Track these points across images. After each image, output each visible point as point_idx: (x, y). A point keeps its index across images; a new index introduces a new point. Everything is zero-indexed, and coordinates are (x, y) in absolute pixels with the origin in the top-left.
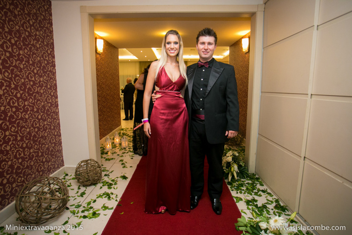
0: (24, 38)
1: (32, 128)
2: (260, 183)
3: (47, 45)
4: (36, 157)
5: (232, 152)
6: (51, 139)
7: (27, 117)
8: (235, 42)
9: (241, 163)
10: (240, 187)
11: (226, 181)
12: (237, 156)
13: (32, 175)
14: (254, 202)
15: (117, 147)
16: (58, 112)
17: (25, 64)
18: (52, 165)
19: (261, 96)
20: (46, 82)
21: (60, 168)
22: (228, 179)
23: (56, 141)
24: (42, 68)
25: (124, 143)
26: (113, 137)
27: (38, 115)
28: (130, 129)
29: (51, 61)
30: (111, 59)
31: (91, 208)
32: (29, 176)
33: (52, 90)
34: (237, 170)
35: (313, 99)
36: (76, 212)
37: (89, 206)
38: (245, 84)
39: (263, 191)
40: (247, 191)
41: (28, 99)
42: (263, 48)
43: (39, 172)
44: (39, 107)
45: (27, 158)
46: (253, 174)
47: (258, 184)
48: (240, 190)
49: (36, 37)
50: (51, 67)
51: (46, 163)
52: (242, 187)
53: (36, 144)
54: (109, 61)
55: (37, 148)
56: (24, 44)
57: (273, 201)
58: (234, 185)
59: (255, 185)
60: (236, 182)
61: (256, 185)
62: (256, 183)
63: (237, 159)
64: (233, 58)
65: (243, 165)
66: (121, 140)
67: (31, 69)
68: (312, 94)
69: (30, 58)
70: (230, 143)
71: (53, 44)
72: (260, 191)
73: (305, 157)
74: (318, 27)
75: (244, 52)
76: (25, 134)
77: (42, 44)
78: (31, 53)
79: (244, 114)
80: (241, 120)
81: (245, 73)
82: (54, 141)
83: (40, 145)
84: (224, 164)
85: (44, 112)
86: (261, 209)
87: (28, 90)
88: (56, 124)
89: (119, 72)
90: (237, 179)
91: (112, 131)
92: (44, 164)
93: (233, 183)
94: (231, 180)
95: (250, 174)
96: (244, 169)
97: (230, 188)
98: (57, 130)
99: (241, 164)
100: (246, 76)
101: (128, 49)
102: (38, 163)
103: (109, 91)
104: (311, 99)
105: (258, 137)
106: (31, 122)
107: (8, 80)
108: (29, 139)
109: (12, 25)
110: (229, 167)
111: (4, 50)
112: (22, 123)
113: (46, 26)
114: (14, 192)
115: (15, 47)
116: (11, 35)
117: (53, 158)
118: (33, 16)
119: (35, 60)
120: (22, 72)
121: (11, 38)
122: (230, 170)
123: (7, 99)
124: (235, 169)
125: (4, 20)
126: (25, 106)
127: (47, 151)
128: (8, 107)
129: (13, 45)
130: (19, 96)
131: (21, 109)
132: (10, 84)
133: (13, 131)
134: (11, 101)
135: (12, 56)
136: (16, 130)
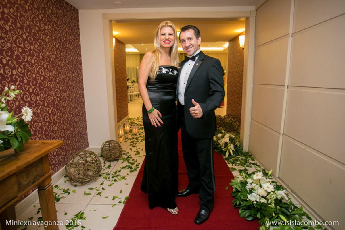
0: (63, 42)
1: (69, 114)
2: (252, 159)
3: (76, 47)
4: (72, 137)
5: (229, 134)
6: (80, 123)
7: (66, 105)
8: (233, 38)
9: (237, 143)
10: (235, 162)
11: (224, 157)
12: (234, 138)
13: (69, 151)
14: (246, 171)
15: (128, 133)
16: (84, 102)
17: (64, 63)
18: (81, 145)
19: (253, 88)
20: (76, 77)
21: (86, 148)
22: (226, 156)
23: (83, 126)
24: (74, 65)
25: (134, 129)
26: (123, 125)
27: (72, 104)
28: (137, 119)
29: (79, 60)
30: (120, 54)
31: (118, 175)
32: (68, 152)
33: (79, 83)
34: (233, 149)
35: (289, 89)
36: (108, 177)
37: (117, 174)
39: (254, 164)
40: (241, 164)
41: (66, 91)
42: (255, 47)
44: (72, 97)
45: (66, 137)
46: (247, 152)
48: (235, 164)
49: (69, 41)
50: (79, 64)
51: (77, 143)
52: (237, 161)
53: (71, 127)
54: (118, 57)
55: (72, 130)
56: (64, 48)
57: (261, 170)
58: (230, 160)
60: (232, 158)
61: (248, 160)
63: (233, 140)
65: (238, 145)
66: (131, 128)
67: (67, 67)
68: (289, 85)
69: (67, 57)
70: (228, 130)
71: (80, 45)
72: (252, 164)
73: (283, 134)
74: (293, 35)
75: (241, 48)
76: (65, 119)
77: (73, 46)
78: (67, 54)
82: (82, 126)
83: (74, 128)
84: (222, 144)
85: (75, 102)
87: (66, 84)
88: (83, 112)
89: (126, 66)
90: (234, 156)
91: (121, 120)
92: (76, 143)
93: (229, 159)
94: (228, 156)
95: (244, 152)
96: (239, 148)
97: (227, 163)
98: (84, 117)
101: (133, 45)
102: (73, 142)
103: (119, 84)
104: (287, 89)
105: (251, 121)
106: (68, 109)
107: (55, 76)
108: (67, 123)
109: (56, 33)
110: (226, 146)
111: (52, 53)
112: (63, 110)
113: (75, 31)
114: (60, 163)
115: (58, 50)
116: (56, 42)
117: (82, 139)
118: (68, 24)
119: (69, 60)
120: (62, 70)
121: (56, 44)
122: (227, 148)
123: (54, 91)
124: (231, 148)
125: (52, 31)
126: (64, 96)
127: (78, 134)
128: (55, 97)
129: (57, 49)
130: (61, 88)
131: (62, 99)
132: (56, 79)
133: (58, 115)
134: (57, 93)
135: (57, 58)
136: (60, 115)
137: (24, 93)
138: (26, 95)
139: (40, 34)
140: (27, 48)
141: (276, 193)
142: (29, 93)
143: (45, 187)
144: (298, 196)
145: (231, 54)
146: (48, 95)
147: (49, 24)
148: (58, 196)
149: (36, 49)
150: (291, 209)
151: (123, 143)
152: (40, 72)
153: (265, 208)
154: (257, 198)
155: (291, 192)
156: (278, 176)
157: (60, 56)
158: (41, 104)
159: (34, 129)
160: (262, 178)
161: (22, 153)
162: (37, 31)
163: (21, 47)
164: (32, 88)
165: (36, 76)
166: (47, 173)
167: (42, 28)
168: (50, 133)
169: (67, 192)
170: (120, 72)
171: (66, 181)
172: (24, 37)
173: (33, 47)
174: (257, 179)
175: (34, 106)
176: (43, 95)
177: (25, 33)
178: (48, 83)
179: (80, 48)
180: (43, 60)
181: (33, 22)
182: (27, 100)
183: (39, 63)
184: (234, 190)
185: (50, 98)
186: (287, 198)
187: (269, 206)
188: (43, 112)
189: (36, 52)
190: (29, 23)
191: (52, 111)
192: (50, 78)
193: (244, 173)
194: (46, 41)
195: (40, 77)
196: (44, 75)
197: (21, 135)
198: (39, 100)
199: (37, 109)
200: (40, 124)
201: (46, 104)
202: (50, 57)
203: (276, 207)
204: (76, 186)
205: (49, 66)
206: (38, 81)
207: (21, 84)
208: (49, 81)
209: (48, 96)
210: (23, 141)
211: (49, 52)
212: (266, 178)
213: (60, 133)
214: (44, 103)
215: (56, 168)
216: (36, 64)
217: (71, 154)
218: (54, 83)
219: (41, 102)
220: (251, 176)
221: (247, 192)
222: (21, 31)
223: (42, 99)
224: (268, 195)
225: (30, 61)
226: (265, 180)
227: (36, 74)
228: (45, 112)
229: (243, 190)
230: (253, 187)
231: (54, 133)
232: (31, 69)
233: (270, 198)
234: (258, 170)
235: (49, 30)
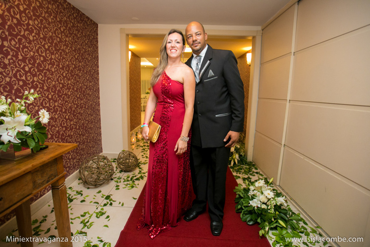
0: (82, 54)
1: (85, 121)
2: (255, 168)
3: (94, 58)
4: (87, 142)
6: (95, 130)
7: (82, 112)
9: (242, 153)
10: (239, 170)
11: (229, 166)
12: (239, 148)
13: (84, 155)
15: (140, 141)
16: (100, 110)
17: (82, 73)
19: (258, 101)
20: (93, 86)
21: (100, 153)
22: (231, 165)
23: (98, 132)
24: (91, 75)
26: (135, 133)
27: (88, 111)
29: (97, 70)
30: (135, 67)
34: (238, 158)
35: (290, 103)
39: (257, 173)
40: (244, 173)
41: (83, 99)
42: (261, 64)
43: (88, 154)
44: (89, 105)
45: (81, 142)
46: (251, 162)
48: (239, 172)
50: (96, 74)
51: (92, 148)
52: (241, 170)
53: (86, 133)
54: (133, 69)
55: (87, 135)
56: (82, 58)
57: (263, 179)
60: (236, 167)
61: (252, 169)
63: (238, 150)
65: (243, 155)
67: (85, 76)
68: (290, 100)
69: (85, 67)
71: (98, 56)
72: (255, 172)
73: (284, 145)
74: (295, 53)
75: (248, 64)
76: (81, 125)
77: (92, 57)
78: (86, 65)
82: (97, 132)
83: (89, 134)
85: (91, 109)
87: (83, 92)
88: (98, 119)
89: (140, 78)
91: (134, 128)
92: (91, 149)
93: (234, 168)
94: (233, 165)
95: (248, 161)
96: (243, 158)
97: (232, 171)
98: (99, 124)
101: (147, 58)
102: (87, 147)
105: (256, 133)
106: (84, 116)
107: (73, 84)
108: (83, 129)
109: (76, 45)
110: (232, 155)
111: (72, 63)
112: (79, 117)
113: (94, 44)
114: (75, 166)
115: (77, 61)
116: (76, 52)
117: (96, 145)
118: (87, 37)
119: (87, 70)
120: (80, 78)
121: (75, 55)
122: (233, 157)
123: (72, 98)
124: (236, 157)
125: (72, 42)
126: (81, 104)
127: (93, 139)
128: (72, 104)
129: (76, 59)
130: (78, 96)
131: (79, 106)
132: (74, 87)
133: (74, 121)
134: (74, 100)
135: (75, 67)
136: (76, 121)
137: (43, 99)
138: (45, 101)
139: (61, 45)
140: (48, 58)
141: (275, 200)
142: (48, 99)
143: (58, 186)
144: (296, 203)
146: (66, 101)
147: (70, 36)
148: (72, 197)
149: (57, 58)
150: (289, 215)
151: (135, 149)
152: (59, 80)
153: (265, 213)
154: (258, 204)
155: (290, 199)
156: (278, 185)
157: (79, 66)
158: (59, 110)
159: (51, 133)
160: (263, 186)
161: (38, 153)
162: (58, 42)
163: (43, 56)
164: (51, 95)
165: (55, 83)
166: (61, 174)
167: (63, 39)
168: (66, 138)
169: (80, 194)
170: (135, 83)
171: (79, 183)
172: (46, 47)
173: (54, 56)
174: (259, 186)
175: (52, 111)
176: (62, 102)
177: (47, 43)
178: (66, 90)
179: (98, 60)
180: (62, 68)
181: (55, 34)
182: (45, 105)
183: (59, 71)
184: (237, 196)
185: (67, 104)
186: (286, 205)
187: (269, 211)
188: (60, 117)
189: (56, 61)
190: (51, 34)
191: (69, 116)
192: (69, 86)
193: (248, 181)
194: (66, 52)
195: (59, 85)
196: (63, 83)
197: (38, 136)
198: (57, 106)
199: (55, 114)
200: (57, 129)
201: (64, 110)
202: (70, 66)
203: (275, 212)
204: (88, 188)
205: (68, 75)
206: (57, 89)
207: (41, 90)
208: (68, 88)
209: (65, 103)
210: (40, 142)
211: (69, 62)
212: (268, 186)
213: (75, 138)
214: (62, 109)
215: (70, 171)
216: (56, 73)
217: (85, 158)
218: (72, 91)
219: (59, 108)
220: (254, 184)
221: (250, 198)
222: (43, 41)
223: (60, 105)
224: (268, 201)
225: (51, 69)
226: (266, 187)
227: (55, 82)
228: (62, 117)
229: (245, 196)
230: (255, 194)
231: (70, 137)
232: (51, 76)
233: (270, 204)
234: (261, 179)
235: (70, 42)
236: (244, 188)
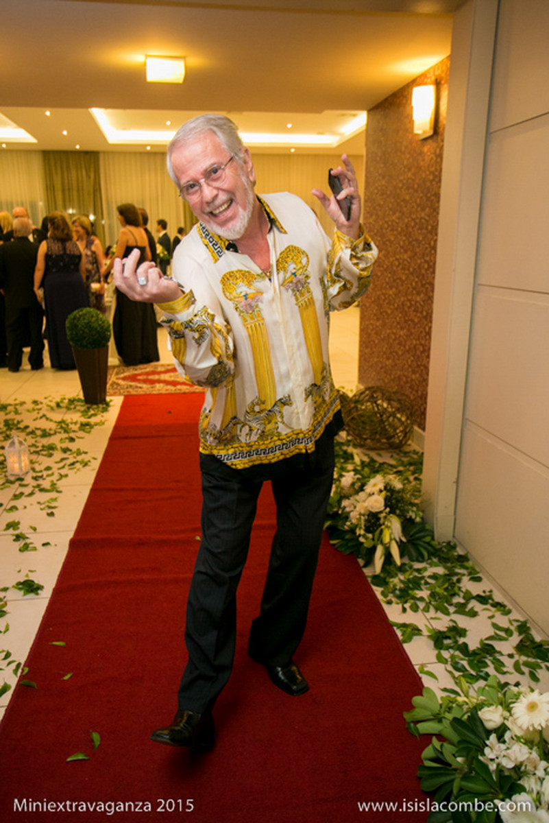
2: (470, 574)
5: (384, 477)
8: (387, 95)
9: (413, 511)
10: (410, 592)
12: (399, 492)
14: (458, 638)
22: (374, 567)
34: (401, 534)
38: (419, 247)
39: (483, 599)
40: (433, 603)
46: (449, 543)
47: (464, 575)
48: (412, 601)
52: (418, 589)
57: (512, 627)
59: (455, 579)
60: (397, 575)
61: (459, 581)
62: (457, 574)
63: (398, 501)
64: (379, 154)
65: (418, 520)
72: (473, 598)
75: (416, 135)
79: (415, 346)
80: (406, 366)
81: (419, 209)
84: (360, 518)
86: (478, 657)
90: (403, 565)
93: (388, 578)
94: (384, 568)
95: (439, 543)
97: (380, 597)
99: (411, 514)
100: (423, 221)
110: (374, 528)
122: (380, 536)
124: (393, 537)
145: (378, 159)
174: (533, 727)
230: (519, 763)
236: (445, 690)
